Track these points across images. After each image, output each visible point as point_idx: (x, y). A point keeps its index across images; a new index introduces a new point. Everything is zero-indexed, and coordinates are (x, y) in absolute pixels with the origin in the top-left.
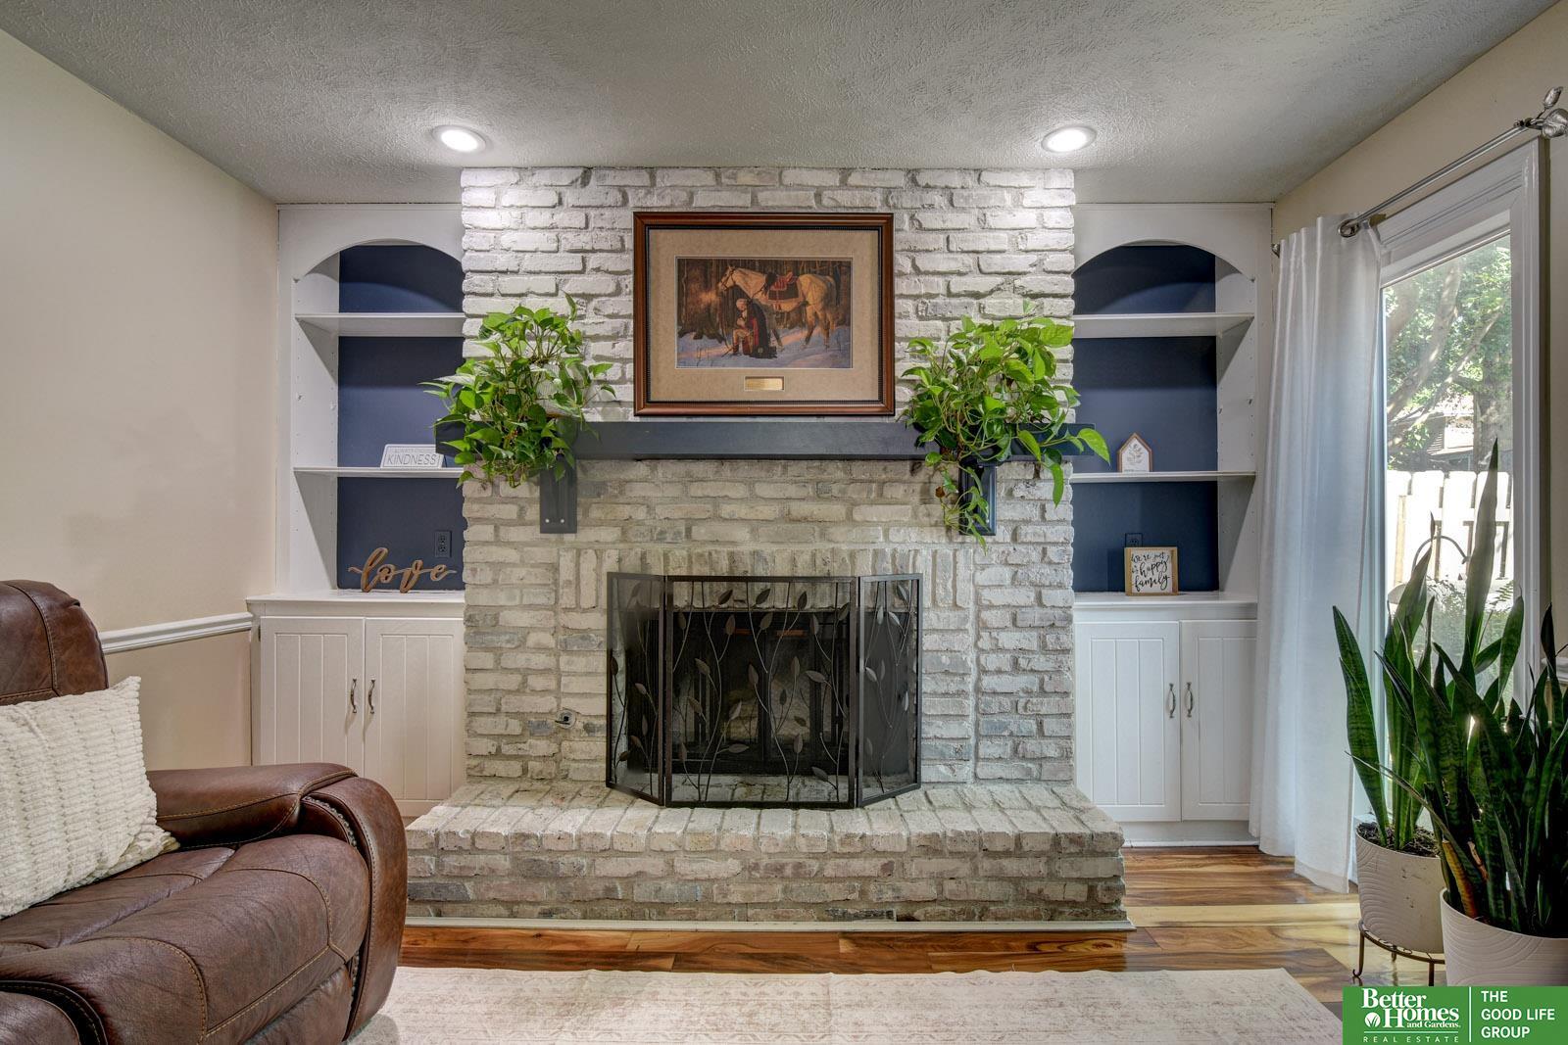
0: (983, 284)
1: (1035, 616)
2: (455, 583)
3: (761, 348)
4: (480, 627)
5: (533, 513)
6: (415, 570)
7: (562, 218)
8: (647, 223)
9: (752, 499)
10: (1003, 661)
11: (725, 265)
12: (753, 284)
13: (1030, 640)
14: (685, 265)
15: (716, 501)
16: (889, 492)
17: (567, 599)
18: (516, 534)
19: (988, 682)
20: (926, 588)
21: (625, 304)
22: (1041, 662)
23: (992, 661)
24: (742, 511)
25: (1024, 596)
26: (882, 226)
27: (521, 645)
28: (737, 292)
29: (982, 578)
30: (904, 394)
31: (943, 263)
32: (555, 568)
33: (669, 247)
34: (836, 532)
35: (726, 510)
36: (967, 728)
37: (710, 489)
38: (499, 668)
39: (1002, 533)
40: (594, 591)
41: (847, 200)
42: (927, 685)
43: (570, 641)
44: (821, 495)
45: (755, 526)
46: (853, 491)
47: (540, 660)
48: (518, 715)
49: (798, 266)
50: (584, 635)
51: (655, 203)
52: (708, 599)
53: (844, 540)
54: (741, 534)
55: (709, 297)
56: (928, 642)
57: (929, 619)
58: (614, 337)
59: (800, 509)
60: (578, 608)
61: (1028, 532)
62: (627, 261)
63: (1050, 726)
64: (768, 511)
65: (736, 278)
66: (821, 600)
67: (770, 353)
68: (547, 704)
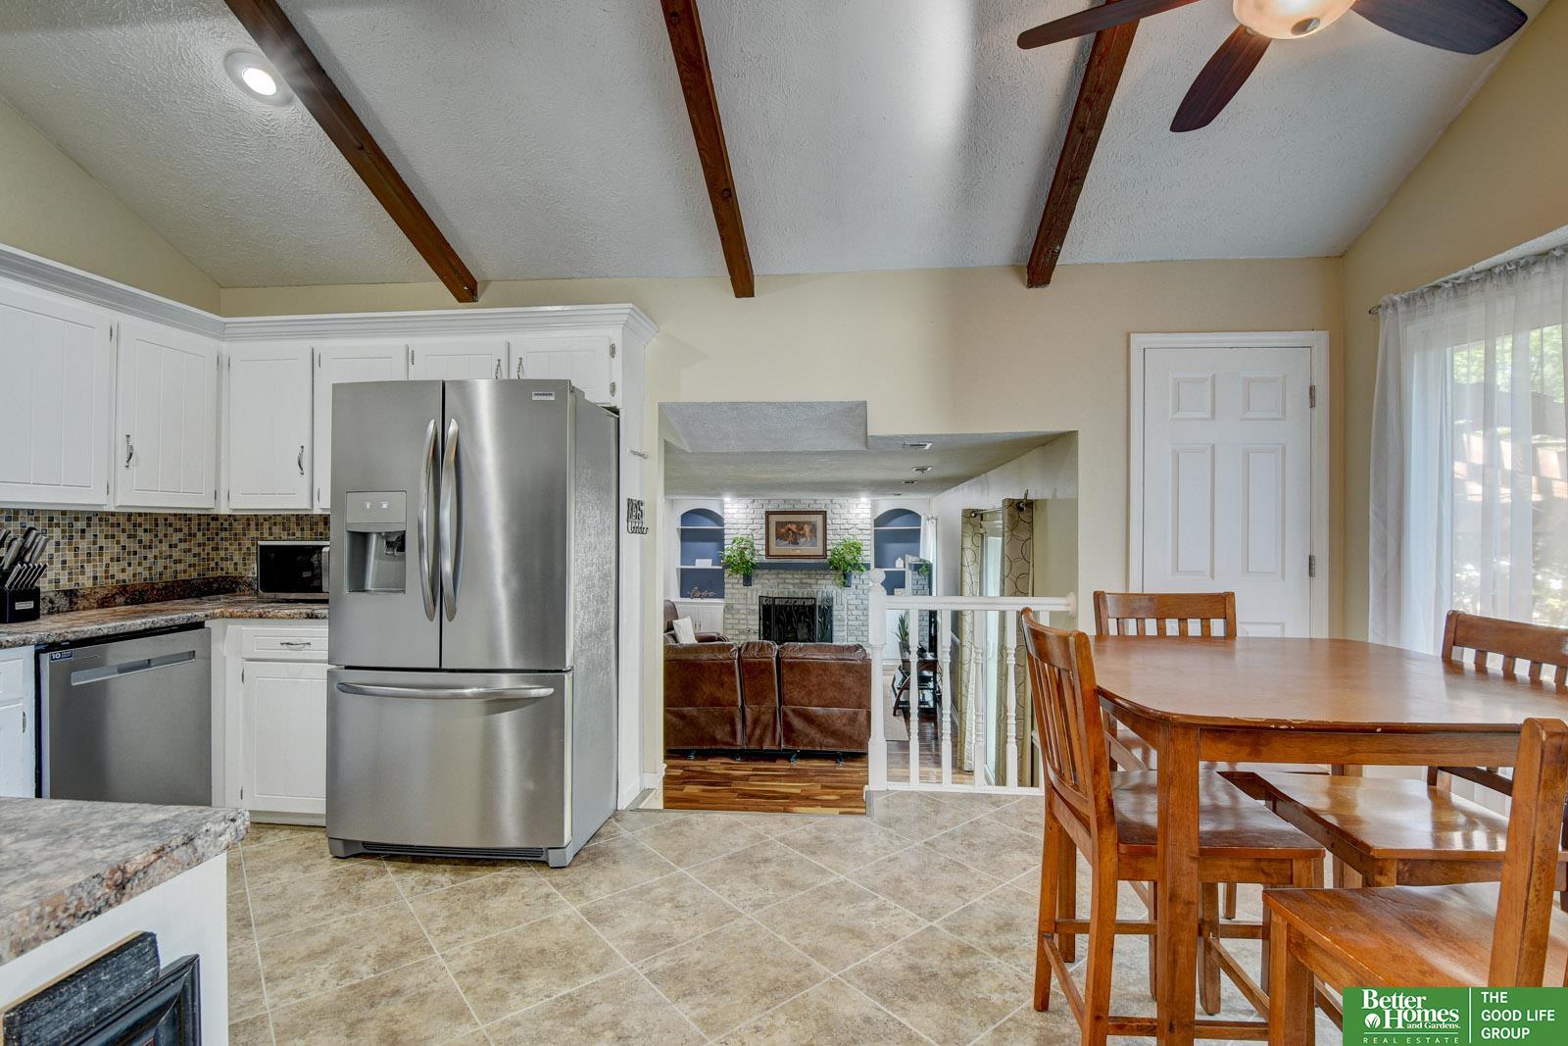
0: (847, 526)
1: (861, 607)
2: (722, 596)
3: (795, 542)
4: (728, 609)
5: (741, 581)
6: (705, 593)
7: (748, 510)
8: (768, 514)
9: (794, 578)
10: (853, 618)
11: (787, 523)
12: (794, 527)
13: (860, 613)
14: (777, 523)
15: (785, 579)
16: (826, 577)
17: (749, 602)
18: (737, 586)
19: (850, 623)
20: (835, 600)
21: (763, 531)
22: (862, 618)
23: (850, 618)
24: (791, 581)
25: (859, 602)
26: (824, 514)
27: (738, 613)
28: (789, 529)
29: (849, 597)
30: (829, 553)
31: (838, 521)
32: (746, 594)
33: (774, 519)
34: (814, 586)
35: (787, 581)
36: (845, 633)
37: (783, 576)
38: (733, 618)
39: (853, 587)
40: (756, 600)
41: (815, 507)
42: (835, 623)
43: (750, 612)
44: (810, 578)
45: (794, 584)
46: (817, 577)
47: (743, 617)
48: (738, 630)
49: (804, 523)
50: (753, 610)
51: (771, 508)
52: (783, 603)
53: (815, 588)
54: (791, 587)
55: (783, 530)
56: (835, 613)
57: (835, 607)
58: (761, 539)
59: (804, 581)
60: (752, 604)
61: (859, 587)
62: (764, 521)
63: (865, 633)
64: (797, 581)
65: (789, 526)
66: (809, 603)
67: (797, 544)
68: (744, 627)
